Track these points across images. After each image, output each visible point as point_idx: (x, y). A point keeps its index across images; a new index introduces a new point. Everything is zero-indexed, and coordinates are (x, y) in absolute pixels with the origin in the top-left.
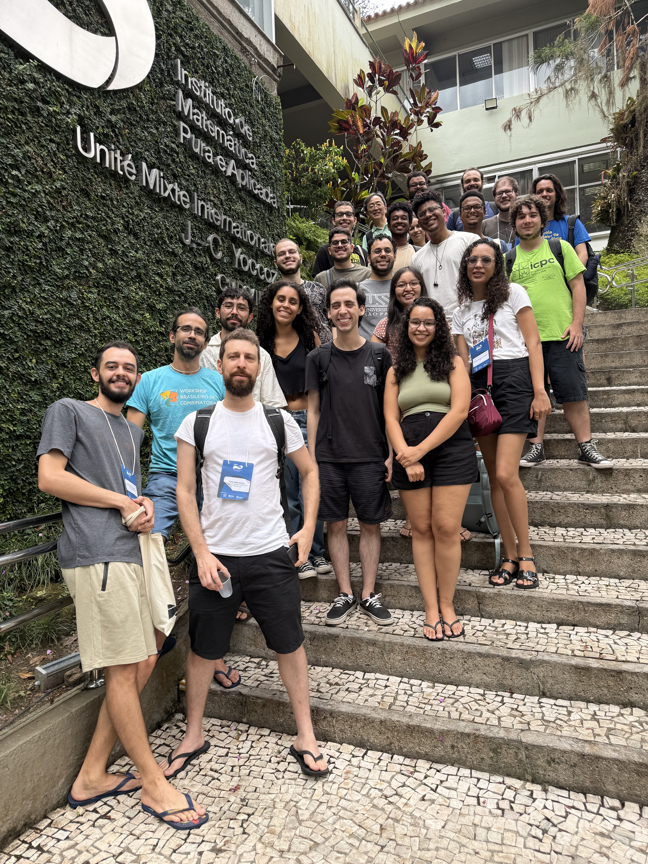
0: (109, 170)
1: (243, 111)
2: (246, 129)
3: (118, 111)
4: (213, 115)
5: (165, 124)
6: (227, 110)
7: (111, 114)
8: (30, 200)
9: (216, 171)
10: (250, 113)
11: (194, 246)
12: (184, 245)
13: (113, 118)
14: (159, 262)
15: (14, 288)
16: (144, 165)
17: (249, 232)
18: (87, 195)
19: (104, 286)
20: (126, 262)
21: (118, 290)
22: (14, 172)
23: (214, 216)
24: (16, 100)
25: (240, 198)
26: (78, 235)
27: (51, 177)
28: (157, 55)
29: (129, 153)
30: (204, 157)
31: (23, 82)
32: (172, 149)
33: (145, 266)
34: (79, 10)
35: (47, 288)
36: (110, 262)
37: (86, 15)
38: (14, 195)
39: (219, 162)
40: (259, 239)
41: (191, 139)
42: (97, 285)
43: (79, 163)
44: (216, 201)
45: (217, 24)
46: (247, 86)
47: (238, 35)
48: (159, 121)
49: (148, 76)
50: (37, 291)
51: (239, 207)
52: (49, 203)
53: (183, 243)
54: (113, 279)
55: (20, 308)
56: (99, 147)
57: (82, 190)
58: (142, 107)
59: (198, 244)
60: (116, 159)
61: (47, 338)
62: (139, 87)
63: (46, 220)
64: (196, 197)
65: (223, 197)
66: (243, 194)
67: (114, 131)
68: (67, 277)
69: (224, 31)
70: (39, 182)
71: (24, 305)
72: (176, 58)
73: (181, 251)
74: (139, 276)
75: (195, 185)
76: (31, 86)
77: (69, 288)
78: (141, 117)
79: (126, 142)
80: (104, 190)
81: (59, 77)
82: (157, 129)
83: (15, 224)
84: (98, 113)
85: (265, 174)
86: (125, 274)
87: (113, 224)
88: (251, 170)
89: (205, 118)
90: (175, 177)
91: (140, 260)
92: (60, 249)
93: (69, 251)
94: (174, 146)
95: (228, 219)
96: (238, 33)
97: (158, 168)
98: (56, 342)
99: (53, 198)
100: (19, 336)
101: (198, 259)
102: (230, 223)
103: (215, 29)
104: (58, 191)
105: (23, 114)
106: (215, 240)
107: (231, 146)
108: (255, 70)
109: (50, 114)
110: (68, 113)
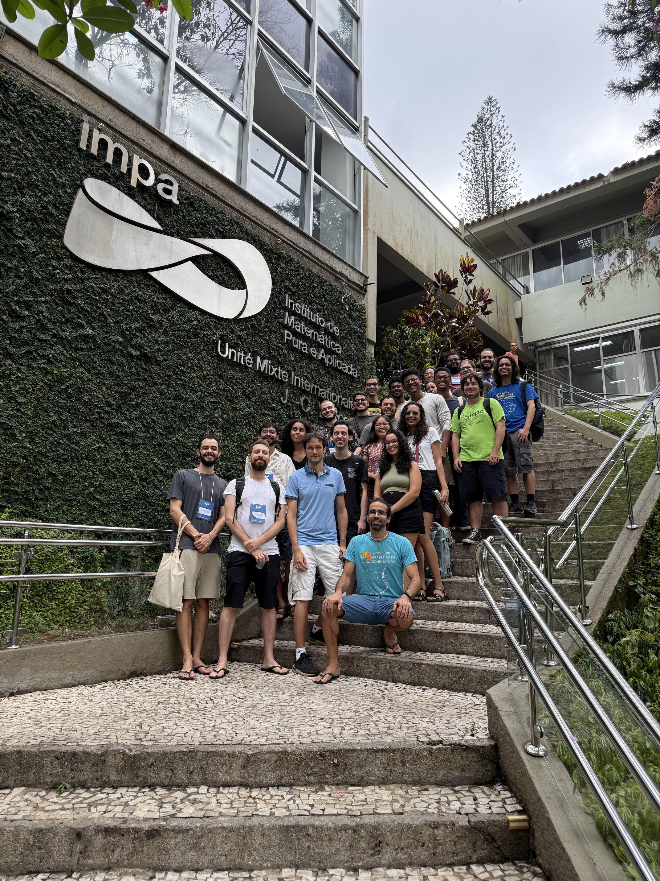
0: (236, 362)
1: (334, 318)
2: (335, 329)
3: (245, 329)
4: (310, 324)
5: (275, 332)
6: (321, 319)
7: (240, 331)
8: (188, 382)
9: (309, 357)
10: (339, 318)
11: (289, 404)
12: (282, 404)
13: (241, 334)
14: (264, 414)
15: (174, 429)
16: (259, 358)
17: (332, 394)
18: (221, 377)
19: (227, 428)
20: (242, 415)
21: (235, 431)
22: (181, 368)
23: (306, 385)
24: (186, 331)
25: (328, 372)
26: (214, 400)
27: (201, 369)
28: (272, 294)
29: (249, 351)
30: (301, 350)
31: (191, 321)
32: (279, 347)
33: (254, 417)
34: (226, 279)
35: (192, 428)
36: (231, 414)
37: (230, 280)
38: (180, 379)
39: (312, 351)
40: (340, 399)
41: (292, 340)
42: (222, 428)
43: (218, 360)
44: (309, 376)
45: (317, 267)
46: (338, 301)
47: (333, 271)
48: (271, 331)
49: (266, 307)
50: (187, 430)
51: (326, 378)
52: (198, 382)
53: (281, 402)
54: (232, 424)
55: (177, 439)
56: (231, 350)
57: (219, 375)
58: (260, 325)
59: (292, 403)
60: (241, 356)
61: (189, 456)
62: (260, 314)
63: (196, 392)
64: (293, 374)
65: (313, 373)
66: (330, 370)
67: (241, 341)
68: (205, 423)
69: (322, 270)
70: (194, 372)
71: (179, 438)
72: (286, 293)
73: (279, 408)
74: (249, 422)
75: (293, 367)
76: (195, 323)
77: (205, 429)
78: (259, 331)
79: (249, 346)
80: (232, 374)
81: (211, 315)
82: (269, 336)
83: (179, 395)
84: (232, 331)
85: (350, 356)
86: (241, 422)
87: (236, 392)
88: (337, 354)
89: (303, 326)
90: (279, 363)
91: (251, 413)
92: (203, 408)
93: (207, 408)
94: (279, 345)
95: (316, 386)
96: (333, 270)
97: (268, 359)
98: (194, 459)
99: (201, 380)
100: (174, 454)
101: (292, 412)
102: (317, 389)
103: (316, 270)
104: (205, 376)
105: (189, 338)
106: (305, 400)
107: (322, 341)
108: (346, 290)
109: (204, 336)
110: (215, 334)
